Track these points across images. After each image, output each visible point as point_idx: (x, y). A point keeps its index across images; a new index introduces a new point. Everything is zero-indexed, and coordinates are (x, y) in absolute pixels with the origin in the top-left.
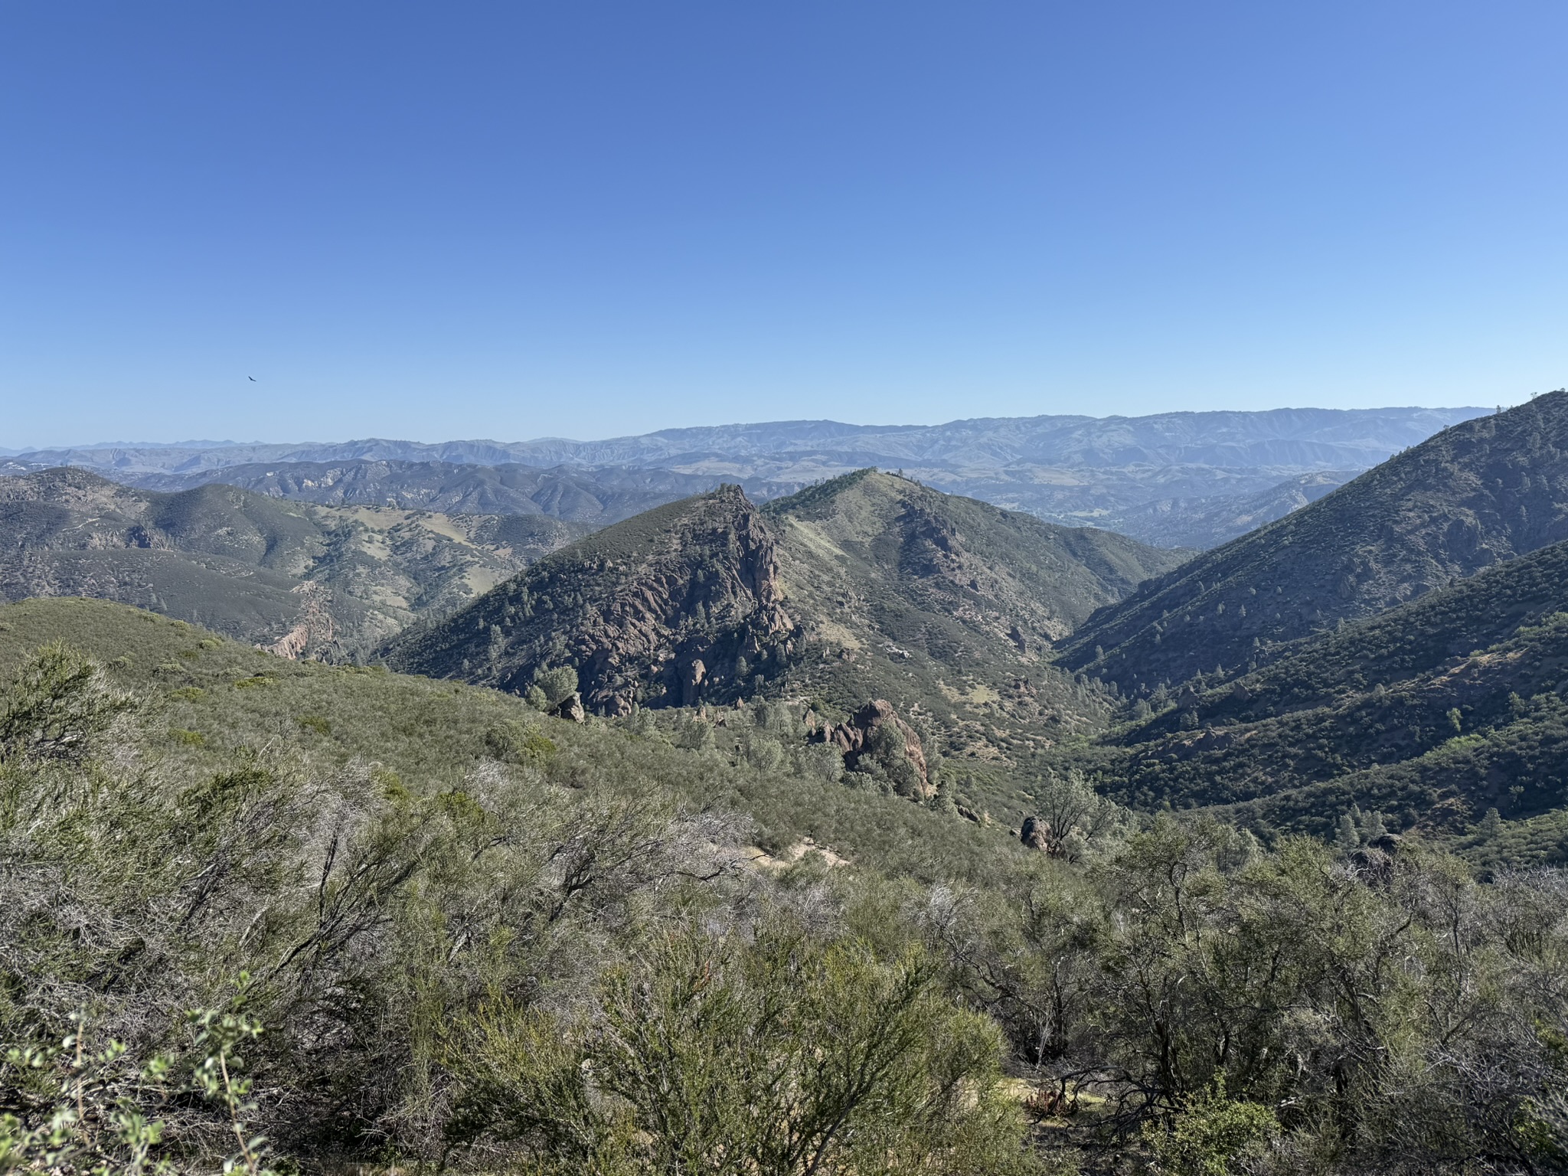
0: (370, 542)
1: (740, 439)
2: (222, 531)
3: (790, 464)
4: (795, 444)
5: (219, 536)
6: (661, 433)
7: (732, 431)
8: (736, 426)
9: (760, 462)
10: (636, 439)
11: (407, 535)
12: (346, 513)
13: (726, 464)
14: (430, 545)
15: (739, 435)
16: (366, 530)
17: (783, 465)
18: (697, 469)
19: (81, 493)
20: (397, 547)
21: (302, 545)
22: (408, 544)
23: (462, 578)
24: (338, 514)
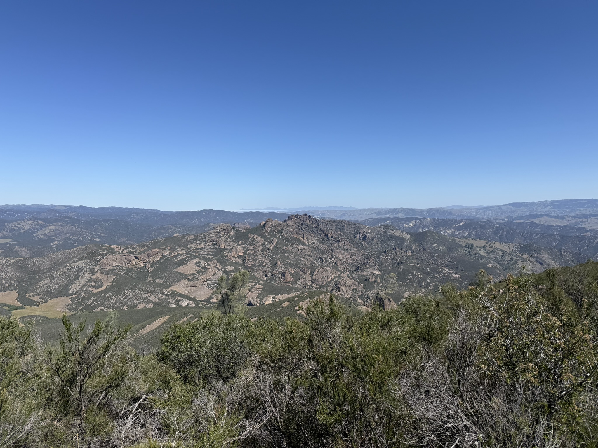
0: (480, 251)
1: (549, 207)
2: (435, 245)
3: (585, 220)
4: (580, 210)
5: (434, 246)
6: (509, 204)
7: (544, 204)
8: (546, 201)
9: (569, 219)
10: (500, 207)
11: (491, 249)
12: (466, 241)
13: (553, 219)
14: (501, 253)
15: (549, 206)
16: (477, 247)
17: (581, 220)
18: (540, 221)
19: (393, 232)
20: (489, 253)
21: (458, 250)
22: (493, 252)
23: (518, 265)
24: (463, 241)
